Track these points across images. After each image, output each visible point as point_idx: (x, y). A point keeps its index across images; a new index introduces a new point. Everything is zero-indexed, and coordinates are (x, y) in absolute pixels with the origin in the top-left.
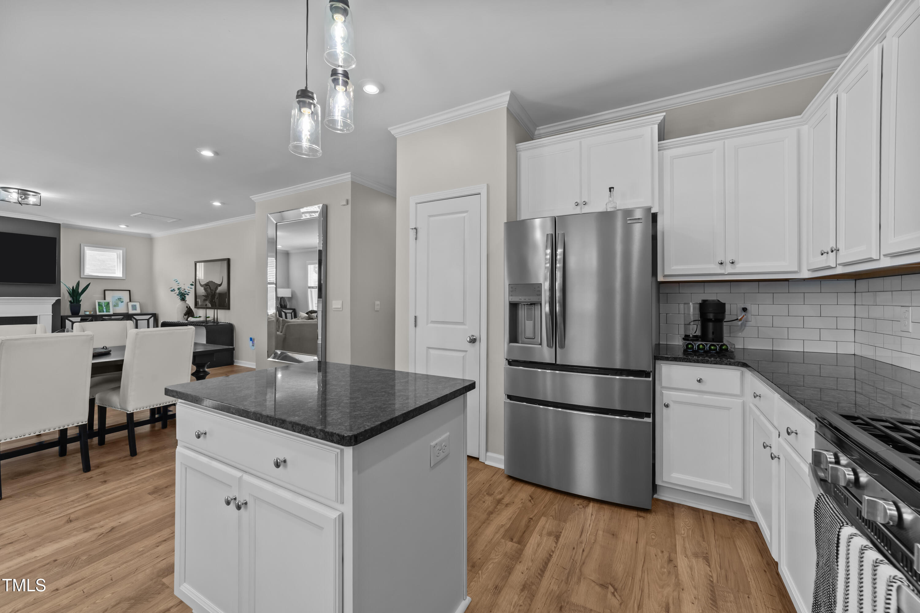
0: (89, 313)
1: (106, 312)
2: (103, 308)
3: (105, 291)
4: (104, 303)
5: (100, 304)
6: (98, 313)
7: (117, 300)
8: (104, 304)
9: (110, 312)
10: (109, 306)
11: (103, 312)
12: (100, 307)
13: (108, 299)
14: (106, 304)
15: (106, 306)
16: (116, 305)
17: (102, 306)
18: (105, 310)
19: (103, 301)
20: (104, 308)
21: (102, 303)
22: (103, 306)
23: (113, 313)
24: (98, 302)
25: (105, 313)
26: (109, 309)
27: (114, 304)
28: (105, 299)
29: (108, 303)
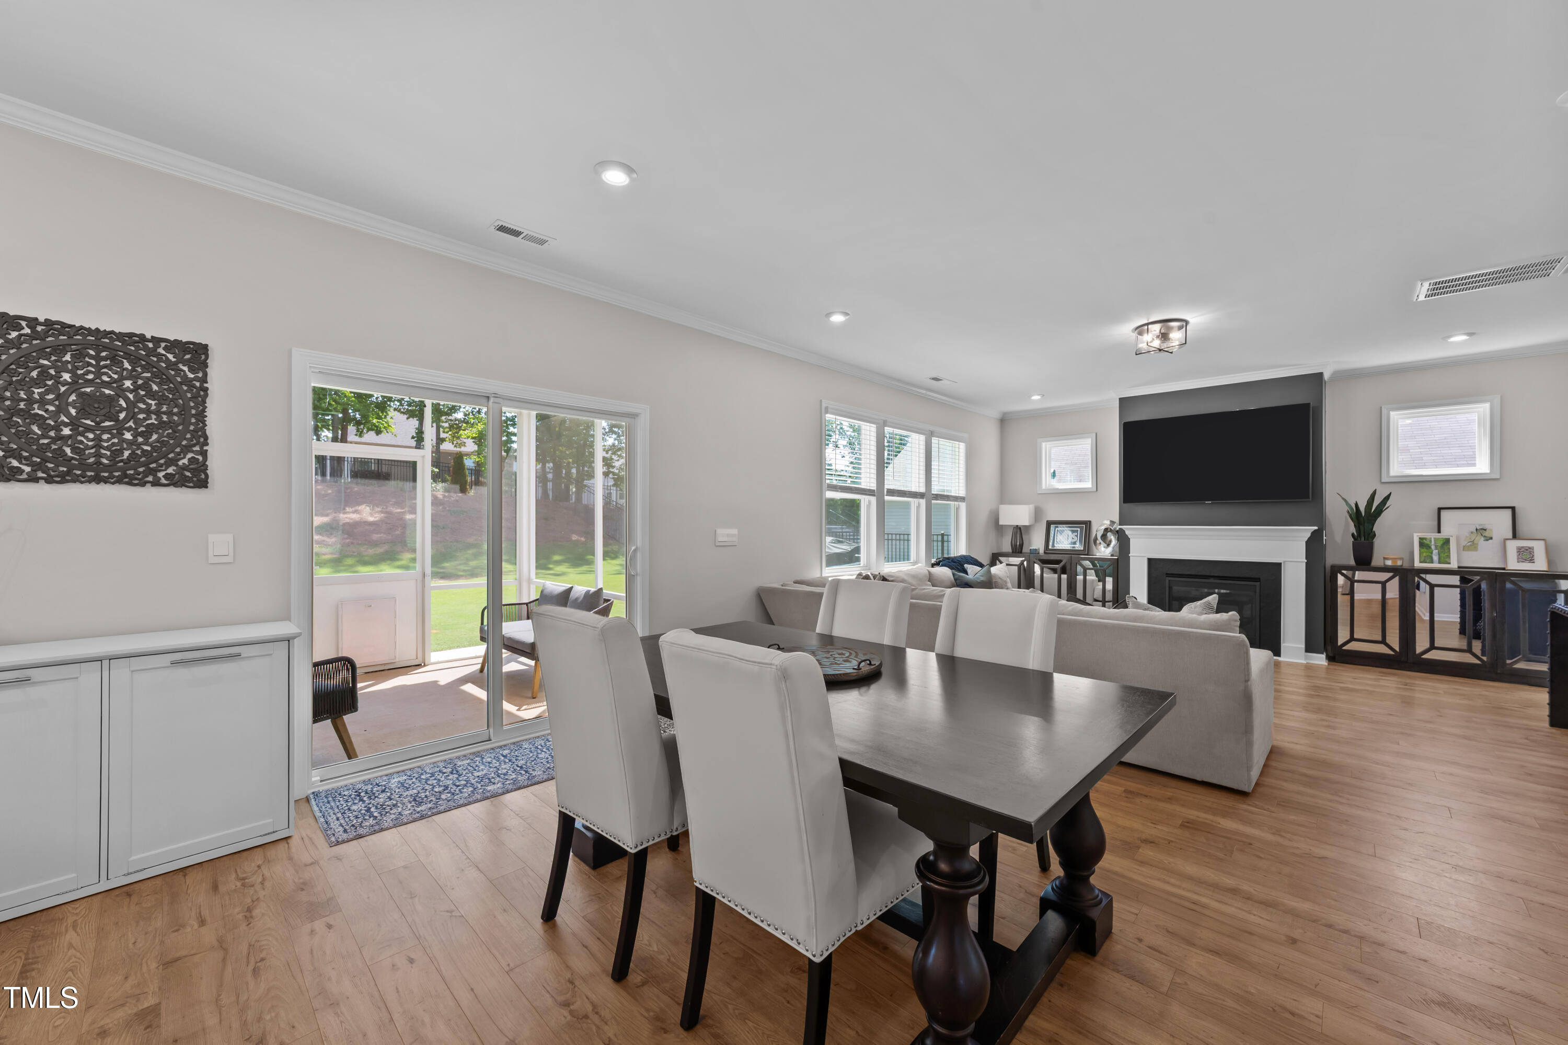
0: (1392, 563)
1: (1440, 563)
2: (1432, 553)
3: (1440, 509)
4: (1435, 541)
5: (1424, 543)
6: (1418, 564)
7: (1472, 533)
8: (1435, 543)
9: (1450, 563)
10: (1449, 549)
11: (1432, 562)
12: (1423, 550)
13: (1447, 531)
14: (1440, 544)
15: (1438, 548)
16: (1471, 545)
17: (1430, 547)
18: (1435, 558)
19: (1432, 536)
20: (1435, 552)
21: (1431, 541)
22: (1433, 547)
23: (1459, 567)
24: (1420, 538)
25: (1436, 565)
26: (1449, 557)
27: (1464, 543)
28: (1439, 531)
29: (1447, 542)
